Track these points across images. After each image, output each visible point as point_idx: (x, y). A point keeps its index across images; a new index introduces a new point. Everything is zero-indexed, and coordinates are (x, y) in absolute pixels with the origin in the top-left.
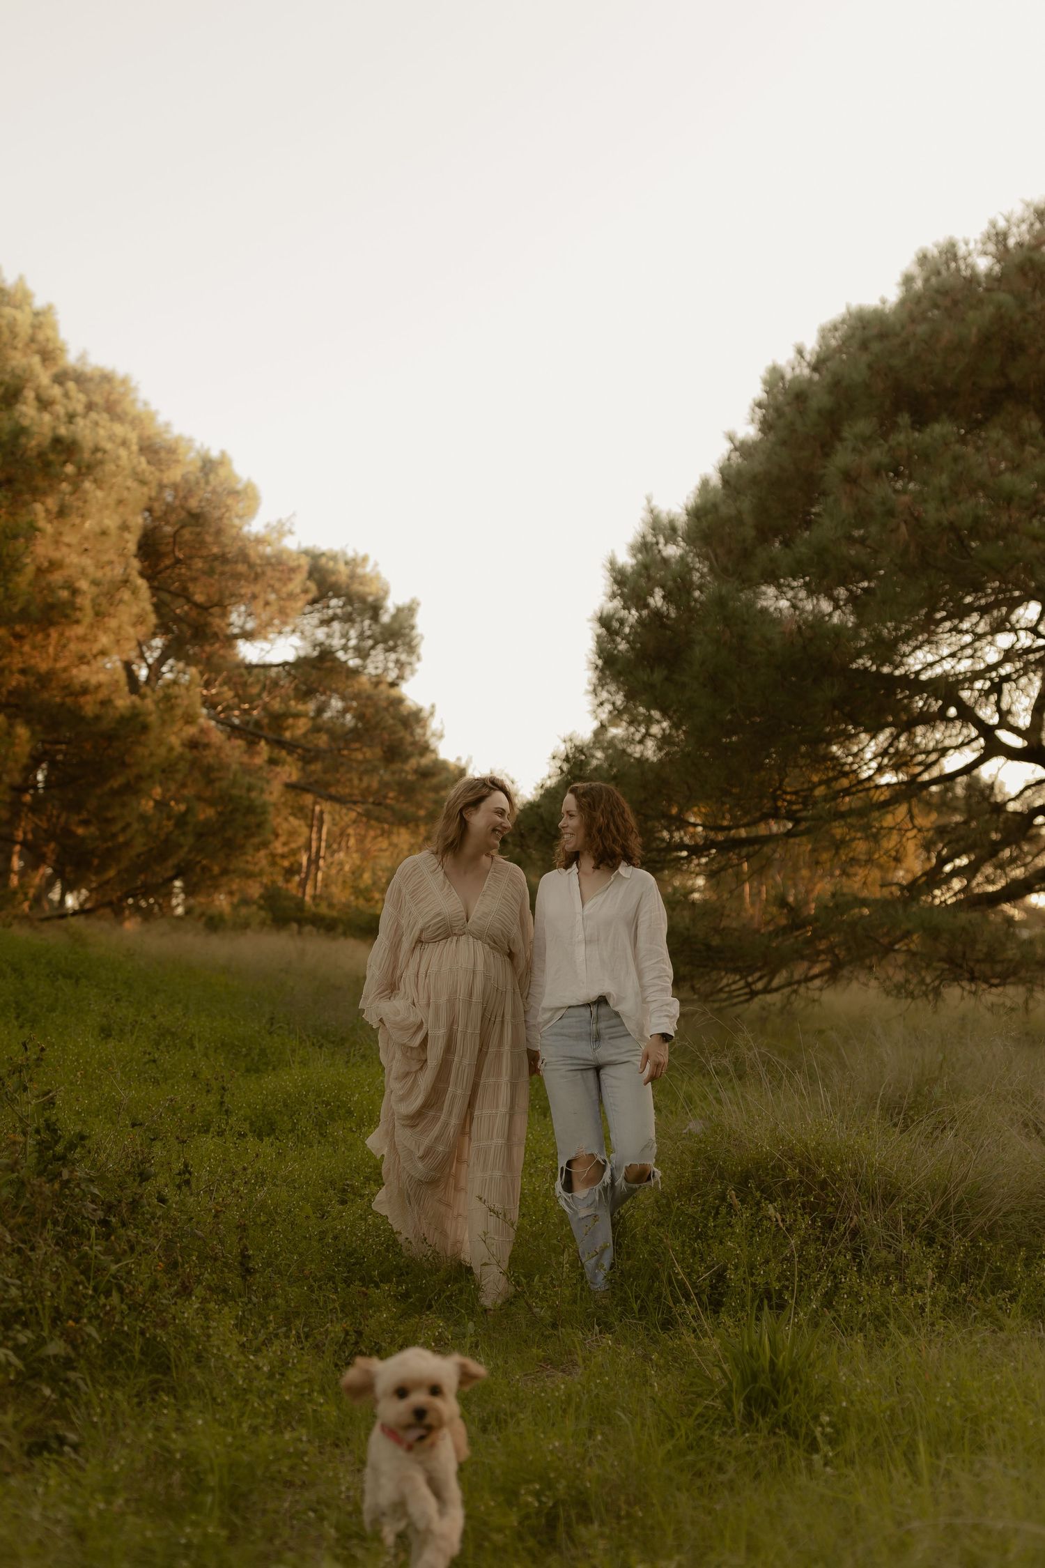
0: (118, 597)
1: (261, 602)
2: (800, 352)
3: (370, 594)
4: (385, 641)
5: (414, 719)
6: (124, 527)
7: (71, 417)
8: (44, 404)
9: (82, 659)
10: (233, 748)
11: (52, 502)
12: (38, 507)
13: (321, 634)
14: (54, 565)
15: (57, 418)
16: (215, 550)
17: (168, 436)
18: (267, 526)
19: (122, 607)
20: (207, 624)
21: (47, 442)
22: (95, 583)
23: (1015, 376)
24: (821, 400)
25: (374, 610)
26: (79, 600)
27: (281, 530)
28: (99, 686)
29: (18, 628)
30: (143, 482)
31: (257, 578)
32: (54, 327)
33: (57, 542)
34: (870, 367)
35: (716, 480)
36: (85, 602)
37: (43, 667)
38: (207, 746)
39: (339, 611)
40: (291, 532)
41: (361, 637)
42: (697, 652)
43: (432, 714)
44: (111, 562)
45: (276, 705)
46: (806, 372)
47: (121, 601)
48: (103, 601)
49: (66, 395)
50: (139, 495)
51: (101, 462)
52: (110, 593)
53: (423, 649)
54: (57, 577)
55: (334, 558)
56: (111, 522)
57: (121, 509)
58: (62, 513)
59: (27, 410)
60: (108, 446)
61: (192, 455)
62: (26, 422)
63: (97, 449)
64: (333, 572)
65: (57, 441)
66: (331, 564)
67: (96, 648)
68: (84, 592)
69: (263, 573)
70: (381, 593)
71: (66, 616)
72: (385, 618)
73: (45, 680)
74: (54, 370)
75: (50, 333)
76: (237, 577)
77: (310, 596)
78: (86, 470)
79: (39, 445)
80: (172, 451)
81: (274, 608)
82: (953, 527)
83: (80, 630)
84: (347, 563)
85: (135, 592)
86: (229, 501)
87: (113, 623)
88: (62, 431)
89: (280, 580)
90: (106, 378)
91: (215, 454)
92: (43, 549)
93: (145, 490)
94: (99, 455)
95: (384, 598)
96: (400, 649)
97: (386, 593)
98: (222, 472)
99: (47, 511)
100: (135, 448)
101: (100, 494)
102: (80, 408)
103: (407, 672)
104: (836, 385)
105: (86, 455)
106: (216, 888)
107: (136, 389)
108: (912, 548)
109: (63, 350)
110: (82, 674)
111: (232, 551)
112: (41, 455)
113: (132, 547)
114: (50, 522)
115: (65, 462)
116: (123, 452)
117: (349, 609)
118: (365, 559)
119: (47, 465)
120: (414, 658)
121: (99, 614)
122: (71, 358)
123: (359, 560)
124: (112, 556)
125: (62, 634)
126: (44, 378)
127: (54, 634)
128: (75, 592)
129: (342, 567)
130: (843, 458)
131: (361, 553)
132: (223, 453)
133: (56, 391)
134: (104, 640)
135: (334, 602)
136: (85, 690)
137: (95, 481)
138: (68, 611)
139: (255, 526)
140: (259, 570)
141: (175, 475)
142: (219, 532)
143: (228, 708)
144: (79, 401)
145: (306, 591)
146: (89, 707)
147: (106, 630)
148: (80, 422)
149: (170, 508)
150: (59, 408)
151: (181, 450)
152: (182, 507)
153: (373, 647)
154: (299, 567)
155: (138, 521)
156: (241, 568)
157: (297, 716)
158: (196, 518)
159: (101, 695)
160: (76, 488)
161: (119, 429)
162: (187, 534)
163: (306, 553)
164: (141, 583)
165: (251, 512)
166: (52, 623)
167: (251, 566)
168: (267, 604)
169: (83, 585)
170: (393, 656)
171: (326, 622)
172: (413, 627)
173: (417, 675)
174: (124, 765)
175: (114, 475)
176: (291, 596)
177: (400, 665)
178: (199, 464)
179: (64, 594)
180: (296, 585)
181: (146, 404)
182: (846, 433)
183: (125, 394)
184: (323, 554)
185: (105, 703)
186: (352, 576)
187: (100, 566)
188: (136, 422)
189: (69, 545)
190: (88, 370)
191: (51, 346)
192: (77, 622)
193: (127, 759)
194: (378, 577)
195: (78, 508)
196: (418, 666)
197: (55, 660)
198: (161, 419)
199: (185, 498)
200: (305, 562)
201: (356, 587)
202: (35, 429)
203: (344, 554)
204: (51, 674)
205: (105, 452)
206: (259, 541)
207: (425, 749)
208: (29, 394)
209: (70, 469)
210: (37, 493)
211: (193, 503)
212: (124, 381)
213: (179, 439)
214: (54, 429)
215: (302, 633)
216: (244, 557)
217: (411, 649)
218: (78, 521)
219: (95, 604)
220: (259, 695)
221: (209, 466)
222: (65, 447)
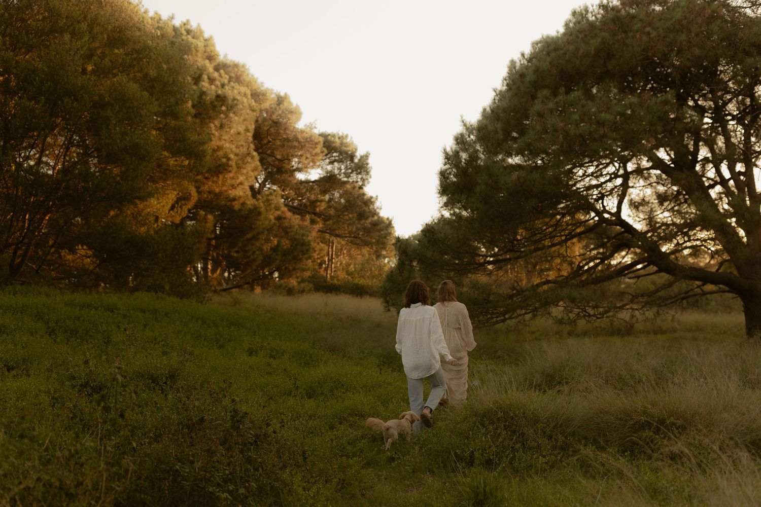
0: (246, 161)
1: (304, 157)
2: (523, 55)
3: (349, 151)
4: (356, 170)
5: (369, 202)
6: (247, 130)
7: (223, 85)
8: (212, 81)
9: (233, 187)
10: (295, 219)
11: (217, 123)
12: (212, 125)
13: (329, 168)
14: (219, 148)
15: (217, 86)
16: (285, 136)
17: (262, 88)
18: (305, 125)
19: (248, 165)
20: (282, 167)
21: (214, 97)
22: (236, 155)
23: (610, 67)
24: (531, 77)
25: (352, 157)
26: (230, 163)
27: (311, 127)
28: (240, 197)
29: (206, 175)
30: (253, 111)
31: (302, 147)
32: (213, 45)
33: (220, 139)
34: (550, 63)
35: (488, 109)
36: (232, 163)
37: (217, 190)
38: (285, 218)
39: (337, 158)
40: (315, 128)
41: (346, 168)
42: (478, 189)
43: (377, 199)
44: (242, 146)
45: (313, 197)
46: (526, 62)
47: (247, 162)
48: (240, 162)
49: (220, 76)
50: (253, 116)
51: (236, 105)
52: (243, 159)
53: (372, 173)
54: (221, 153)
55: (334, 136)
56: (241, 129)
57: (245, 123)
58: (222, 127)
59: (205, 84)
60: (239, 98)
61: (273, 96)
62: (205, 89)
63: (234, 99)
64: (334, 142)
65: (218, 96)
66: (333, 139)
67: (238, 181)
68: (232, 159)
69: (305, 145)
70: (354, 150)
71: (226, 169)
72: (356, 160)
73: (218, 195)
74: (215, 64)
75: (212, 48)
76: (295, 147)
77: (324, 154)
78: (231, 108)
79: (210, 99)
80: (264, 94)
81: (310, 159)
82: (581, 136)
83: (231, 175)
84: (339, 138)
85: (253, 157)
86: (289, 116)
87: (245, 171)
88: (220, 92)
89: (312, 148)
90: (236, 65)
91: (282, 94)
92: (215, 143)
93: (255, 114)
94: (235, 102)
95: (355, 152)
96: (363, 173)
97: (356, 150)
98: (285, 103)
99: (215, 126)
100: (249, 97)
101: (236, 118)
102: (226, 81)
103: (366, 182)
104: (536, 71)
105: (230, 102)
106: (291, 276)
107: (248, 69)
108: (565, 145)
109: (218, 55)
110: (233, 193)
111: (291, 137)
112: (212, 103)
113: (251, 139)
114: (217, 131)
115: (222, 105)
116: (245, 100)
117: (341, 157)
118: (347, 136)
119: (215, 106)
120: (369, 177)
121: (239, 168)
122: (221, 58)
123: (344, 137)
124: (242, 143)
125: (224, 177)
126: (211, 70)
127: (221, 177)
128: (229, 159)
129: (337, 140)
130: (537, 106)
131: (345, 134)
132: (286, 94)
133: (216, 75)
134: (241, 178)
135: (335, 154)
136: (234, 199)
137: (234, 113)
138: (226, 167)
139: (300, 125)
140: (303, 144)
141: (266, 105)
142: (285, 129)
143: (293, 200)
144: (225, 78)
145: (322, 152)
146: (237, 206)
147: (242, 174)
148: (227, 87)
149: (265, 120)
150: (218, 83)
151: (268, 95)
152: (270, 119)
153: (351, 173)
154: (319, 142)
155: (252, 127)
156: (296, 144)
157: (321, 201)
158: (276, 124)
159: (242, 200)
160: (227, 116)
161: (243, 89)
162: (272, 130)
163: (321, 135)
164: (255, 154)
165: (298, 119)
166: (220, 173)
167: (299, 142)
168: (307, 158)
169: (232, 156)
170: (360, 176)
171: (331, 163)
172: (367, 164)
173: (370, 184)
174: (251, 228)
175: (242, 110)
176: (316, 154)
177: (363, 180)
178: (276, 100)
179: (224, 160)
180: (318, 150)
181: (252, 76)
182: (539, 95)
183: (243, 72)
184: (329, 135)
185: (243, 204)
186: (342, 144)
187: (237, 147)
188: (248, 85)
189: (225, 140)
190: (228, 62)
191: (213, 54)
192: (230, 172)
193: (253, 226)
194: (352, 143)
195: (228, 124)
196: (370, 180)
197: (222, 187)
198: (259, 81)
199: (271, 115)
200: (321, 139)
201: (344, 148)
202: (209, 92)
203: (338, 134)
204: (221, 193)
205: (238, 100)
206: (302, 132)
207: (375, 213)
208: (205, 77)
209: (224, 108)
210: (211, 119)
211: (274, 117)
212: (243, 66)
213: (267, 89)
214: (216, 91)
215: (322, 168)
216: (297, 140)
217: (367, 173)
218: (228, 130)
219: (237, 164)
220: (305, 193)
221: (280, 100)
222: (221, 99)
